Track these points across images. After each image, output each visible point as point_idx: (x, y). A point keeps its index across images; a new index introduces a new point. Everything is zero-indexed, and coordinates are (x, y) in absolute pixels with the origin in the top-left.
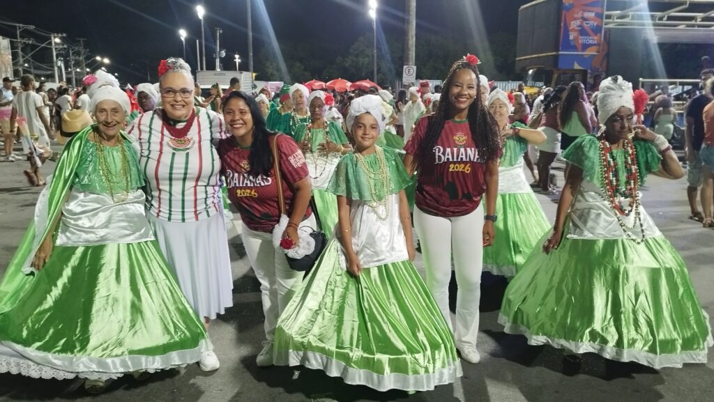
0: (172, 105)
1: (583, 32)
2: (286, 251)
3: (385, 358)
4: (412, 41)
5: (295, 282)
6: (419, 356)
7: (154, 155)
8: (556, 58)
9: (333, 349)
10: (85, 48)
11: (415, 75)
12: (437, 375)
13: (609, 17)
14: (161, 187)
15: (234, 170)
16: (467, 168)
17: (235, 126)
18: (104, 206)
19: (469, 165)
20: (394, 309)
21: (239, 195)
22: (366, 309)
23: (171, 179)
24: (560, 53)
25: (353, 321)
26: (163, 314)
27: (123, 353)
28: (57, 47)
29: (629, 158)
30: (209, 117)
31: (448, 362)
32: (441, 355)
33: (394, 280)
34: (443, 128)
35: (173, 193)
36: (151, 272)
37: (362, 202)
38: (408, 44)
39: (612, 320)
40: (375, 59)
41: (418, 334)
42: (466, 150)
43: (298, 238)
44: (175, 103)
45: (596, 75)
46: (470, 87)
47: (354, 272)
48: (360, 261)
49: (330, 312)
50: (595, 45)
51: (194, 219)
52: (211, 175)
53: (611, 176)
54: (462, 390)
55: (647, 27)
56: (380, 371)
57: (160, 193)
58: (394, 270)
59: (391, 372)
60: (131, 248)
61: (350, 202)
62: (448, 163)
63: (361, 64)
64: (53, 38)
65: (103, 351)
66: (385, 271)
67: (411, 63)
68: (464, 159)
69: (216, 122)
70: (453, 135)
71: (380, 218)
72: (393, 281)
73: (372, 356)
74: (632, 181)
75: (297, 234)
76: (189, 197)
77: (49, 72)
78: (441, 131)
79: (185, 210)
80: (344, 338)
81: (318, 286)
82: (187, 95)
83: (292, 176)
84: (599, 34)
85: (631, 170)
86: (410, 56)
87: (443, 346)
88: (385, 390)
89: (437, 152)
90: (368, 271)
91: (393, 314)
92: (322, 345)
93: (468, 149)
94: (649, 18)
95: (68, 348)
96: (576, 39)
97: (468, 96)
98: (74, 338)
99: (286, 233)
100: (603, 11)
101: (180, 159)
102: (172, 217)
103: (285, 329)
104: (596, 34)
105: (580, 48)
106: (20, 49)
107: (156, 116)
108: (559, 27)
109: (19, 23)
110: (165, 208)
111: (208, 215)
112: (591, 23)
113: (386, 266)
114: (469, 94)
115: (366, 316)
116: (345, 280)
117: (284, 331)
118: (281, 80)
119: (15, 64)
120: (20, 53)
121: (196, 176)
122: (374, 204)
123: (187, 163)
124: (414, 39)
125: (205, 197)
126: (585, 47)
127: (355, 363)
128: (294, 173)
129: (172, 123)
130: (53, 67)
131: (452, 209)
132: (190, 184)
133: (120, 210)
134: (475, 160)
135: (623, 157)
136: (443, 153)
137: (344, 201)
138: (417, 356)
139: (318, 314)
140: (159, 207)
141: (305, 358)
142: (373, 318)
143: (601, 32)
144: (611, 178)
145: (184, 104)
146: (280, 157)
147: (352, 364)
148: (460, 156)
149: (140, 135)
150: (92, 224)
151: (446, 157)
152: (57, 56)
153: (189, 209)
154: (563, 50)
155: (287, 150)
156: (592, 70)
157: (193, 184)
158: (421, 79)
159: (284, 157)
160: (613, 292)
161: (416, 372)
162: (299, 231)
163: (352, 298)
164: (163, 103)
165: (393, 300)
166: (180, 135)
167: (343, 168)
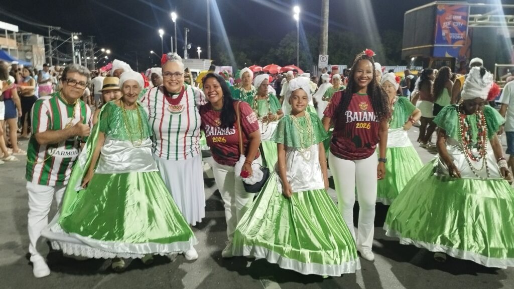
0: (170, 83)
1: (452, 30)
2: (244, 179)
3: (306, 252)
4: (326, 37)
5: (248, 201)
6: (331, 252)
7: (159, 116)
8: (432, 49)
9: (273, 244)
10: (94, 43)
11: (327, 61)
12: (343, 266)
13: (472, 19)
14: (163, 137)
15: (211, 125)
16: (368, 126)
17: (212, 96)
18: (127, 148)
19: (369, 124)
20: (314, 220)
21: (214, 141)
22: (295, 220)
23: (169, 132)
24: (435, 45)
25: (286, 227)
26: (167, 218)
27: (145, 241)
28: (75, 42)
29: (480, 121)
30: (193, 91)
31: (351, 258)
32: (346, 253)
33: (315, 201)
34: (351, 98)
35: (170, 141)
36: (158, 191)
37: (294, 148)
38: (322, 40)
39: (457, 230)
40: (298, 49)
41: (330, 237)
42: (368, 114)
43: (252, 171)
44: (172, 82)
45: (461, 62)
46: (368, 72)
47: (287, 195)
48: (292, 187)
49: (271, 221)
50: (461, 39)
51: (184, 159)
52: (195, 130)
53: (466, 134)
54: (362, 278)
55: (502, 26)
56: (303, 260)
57: (162, 142)
58: (315, 194)
59: (311, 262)
60: (145, 175)
61: (286, 148)
62: (355, 122)
63: (287, 53)
64: (72, 36)
65: (133, 239)
66: (308, 195)
67: (324, 53)
68: (367, 120)
69: (198, 95)
70: (359, 103)
71: (306, 160)
72: (313, 202)
73: (298, 250)
74: (482, 137)
75: (251, 168)
76: (181, 144)
77: (69, 60)
78: (350, 102)
79: (178, 152)
80: (280, 238)
81: (263, 203)
82: (179, 76)
83: (249, 130)
84: (464, 32)
85: (481, 129)
86: (324, 48)
87: (347, 247)
88: (307, 274)
89: (348, 115)
90: (296, 195)
91: (313, 223)
92: (265, 242)
93: (369, 113)
94: (504, 20)
95: (111, 237)
96: (447, 35)
97: (367, 78)
98: (114, 232)
99: (244, 167)
100: (467, 14)
101: (175, 119)
102: (170, 157)
103: (241, 231)
104: (462, 32)
105: (450, 41)
106: (50, 43)
107: (159, 91)
108: (434, 25)
109: (51, 26)
110: (165, 151)
111: (193, 156)
112: (459, 23)
113: (309, 192)
114: (368, 77)
115: (295, 224)
116: (281, 200)
117: (240, 233)
118: (230, 65)
119: (47, 54)
120: (51, 46)
121: (186, 130)
122: (302, 150)
123: (180, 122)
124: (327, 36)
125: (191, 144)
126: (454, 41)
127: (287, 254)
128: (249, 127)
129: (170, 95)
130: (72, 56)
131: (357, 154)
132: (181, 136)
133: (138, 151)
134: (374, 121)
135: (475, 120)
136: (351, 116)
137: (282, 147)
138: (329, 252)
139: (263, 222)
140: (161, 150)
141: (253, 251)
142: (299, 225)
143: (466, 30)
144: (466, 136)
145: (178, 82)
146: (241, 116)
147: (285, 255)
148: (364, 118)
149: (149, 103)
150: (120, 160)
151: (354, 118)
152: (75, 48)
153: (181, 152)
154: (436, 44)
155: (246, 112)
156: (459, 58)
157: (184, 135)
158: (332, 64)
159: (243, 117)
160: (460, 212)
161: (328, 263)
162: (252, 166)
163: (285, 212)
164: (164, 81)
165: (313, 214)
166: (175, 103)
167: (282, 125)
